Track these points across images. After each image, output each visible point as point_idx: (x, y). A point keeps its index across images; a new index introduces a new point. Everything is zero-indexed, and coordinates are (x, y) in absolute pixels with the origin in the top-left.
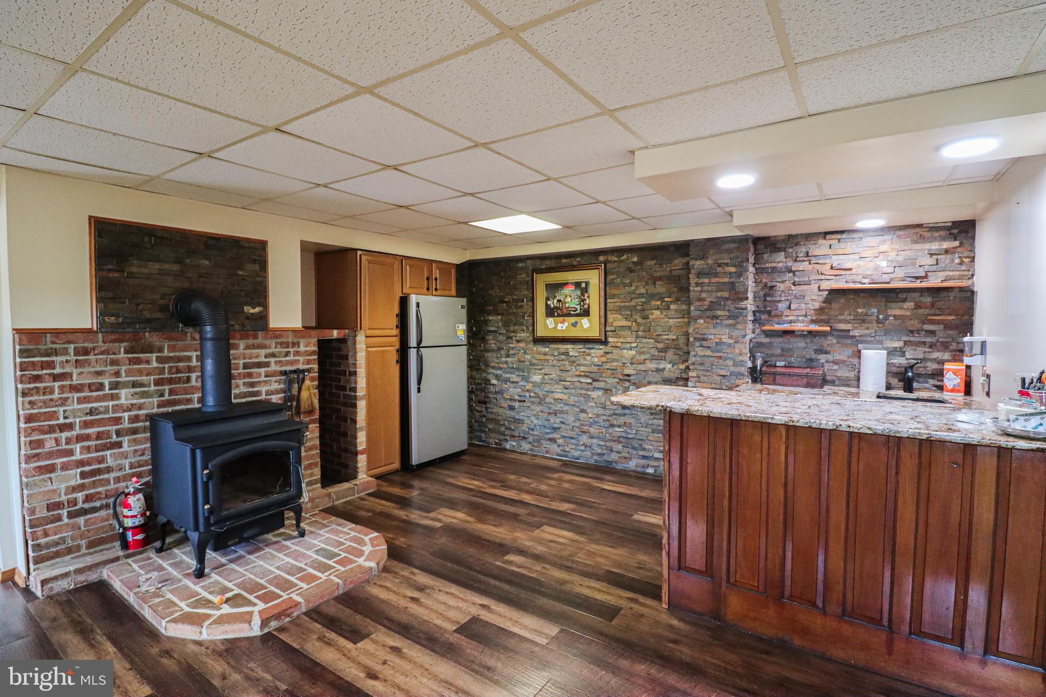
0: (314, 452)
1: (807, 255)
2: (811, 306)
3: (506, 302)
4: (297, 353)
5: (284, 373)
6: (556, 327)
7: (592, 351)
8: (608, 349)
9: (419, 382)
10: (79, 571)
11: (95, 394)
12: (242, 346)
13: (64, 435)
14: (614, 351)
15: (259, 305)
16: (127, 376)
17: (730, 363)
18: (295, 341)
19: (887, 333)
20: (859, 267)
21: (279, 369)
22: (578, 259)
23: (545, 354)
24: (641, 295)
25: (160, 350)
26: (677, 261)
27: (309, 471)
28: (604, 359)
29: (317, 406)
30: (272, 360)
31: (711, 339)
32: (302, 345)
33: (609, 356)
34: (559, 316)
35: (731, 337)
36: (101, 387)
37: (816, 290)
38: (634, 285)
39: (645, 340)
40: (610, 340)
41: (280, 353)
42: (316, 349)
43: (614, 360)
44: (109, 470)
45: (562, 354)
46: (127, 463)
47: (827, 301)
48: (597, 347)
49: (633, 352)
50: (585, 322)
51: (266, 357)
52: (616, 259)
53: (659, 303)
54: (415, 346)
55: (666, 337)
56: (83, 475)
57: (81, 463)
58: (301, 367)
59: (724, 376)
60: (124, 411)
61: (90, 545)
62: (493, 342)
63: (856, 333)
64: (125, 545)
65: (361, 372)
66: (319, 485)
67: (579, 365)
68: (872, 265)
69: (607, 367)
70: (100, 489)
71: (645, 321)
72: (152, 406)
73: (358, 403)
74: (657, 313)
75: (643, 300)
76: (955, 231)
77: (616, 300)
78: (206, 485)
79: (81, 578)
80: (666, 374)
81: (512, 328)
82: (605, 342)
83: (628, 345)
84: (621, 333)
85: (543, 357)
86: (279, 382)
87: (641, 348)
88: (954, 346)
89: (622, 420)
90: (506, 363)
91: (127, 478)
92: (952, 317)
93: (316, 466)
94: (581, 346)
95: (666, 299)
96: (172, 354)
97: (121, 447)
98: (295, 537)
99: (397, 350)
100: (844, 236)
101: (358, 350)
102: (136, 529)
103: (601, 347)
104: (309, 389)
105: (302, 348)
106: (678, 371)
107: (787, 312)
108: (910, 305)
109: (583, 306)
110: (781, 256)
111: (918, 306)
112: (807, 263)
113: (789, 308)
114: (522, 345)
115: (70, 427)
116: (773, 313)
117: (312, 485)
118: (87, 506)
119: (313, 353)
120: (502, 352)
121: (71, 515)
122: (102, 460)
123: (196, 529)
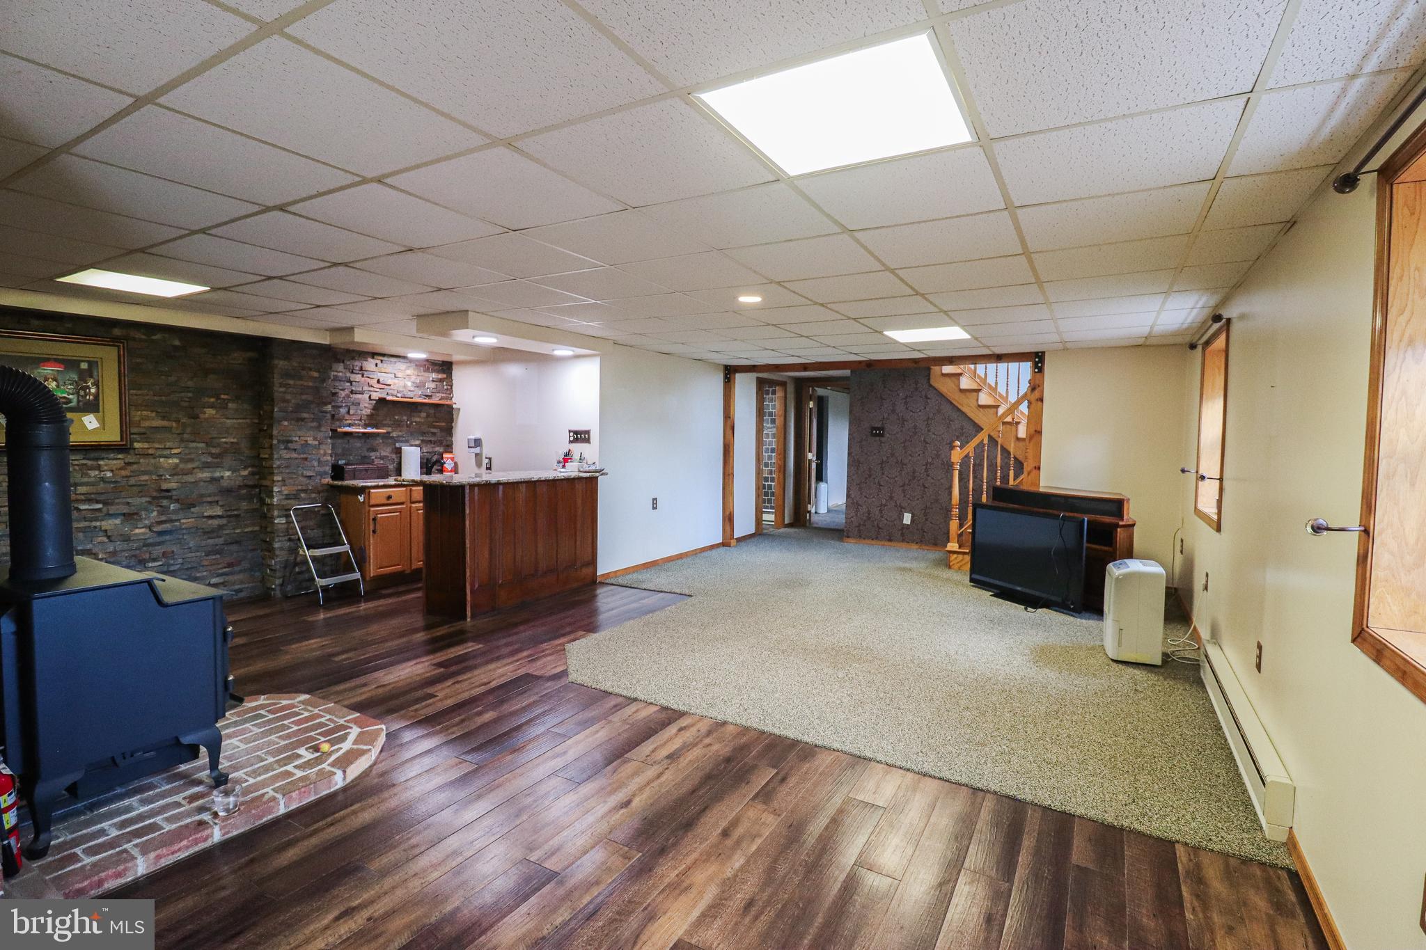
1: (361, 369)
2: (363, 412)
7: (103, 462)
8: (130, 459)
14: (141, 460)
17: (316, 464)
19: (412, 434)
20: (395, 384)
24: (187, 389)
26: (236, 355)
31: (296, 441)
33: (134, 467)
35: (315, 439)
37: (368, 399)
38: (175, 375)
39: (194, 445)
40: (137, 444)
43: (142, 473)
47: (375, 408)
48: (112, 455)
49: (175, 460)
50: (90, 420)
52: (145, 337)
53: (212, 400)
55: (224, 440)
59: (310, 477)
63: (394, 434)
68: (402, 384)
69: (130, 483)
71: (192, 421)
74: (210, 412)
75: (190, 395)
76: (445, 368)
77: (144, 392)
80: (225, 484)
82: (127, 449)
83: (167, 452)
84: (154, 437)
87: (186, 454)
88: (444, 443)
89: (158, 551)
92: (443, 424)
94: (81, 457)
95: (222, 396)
100: (385, 359)
103: (120, 456)
106: (240, 479)
107: (347, 417)
108: (423, 415)
110: (341, 367)
111: (428, 416)
112: (360, 376)
113: (348, 413)
116: (336, 416)
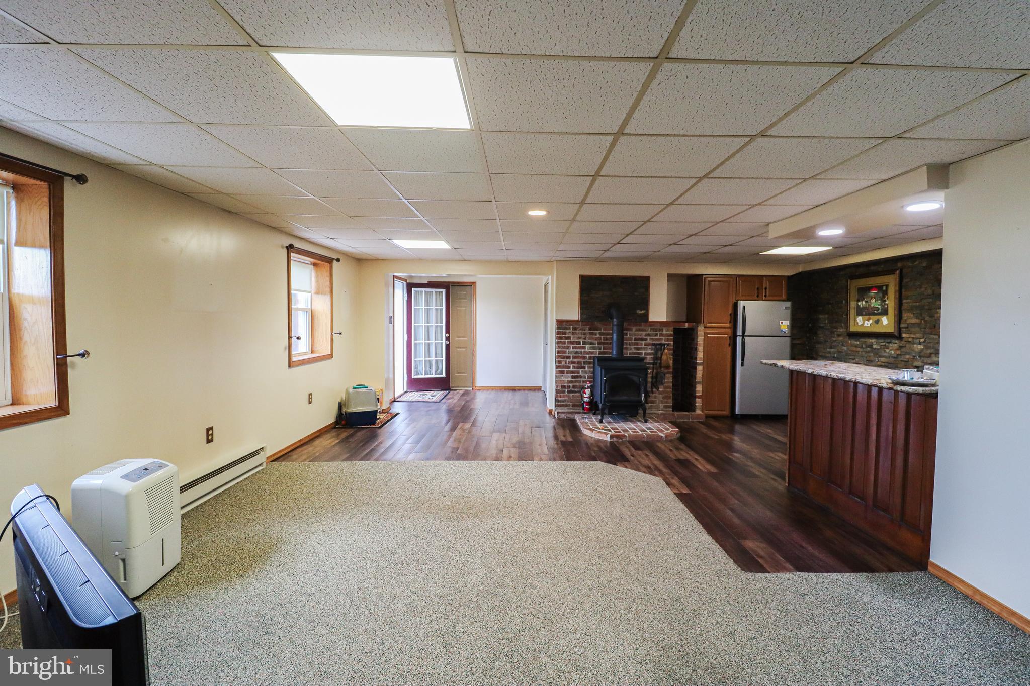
0: (669, 390)
3: (831, 304)
4: (661, 335)
5: (654, 345)
6: (863, 324)
7: (891, 345)
8: (902, 343)
9: (743, 359)
10: (568, 412)
11: (578, 346)
12: (634, 329)
13: (568, 360)
14: (907, 345)
15: (644, 310)
16: (589, 340)
18: (661, 328)
21: (651, 342)
22: (882, 266)
23: (856, 346)
25: (601, 330)
27: (666, 400)
28: (899, 352)
29: (671, 365)
30: (649, 338)
32: (664, 330)
33: (903, 350)
34: (865, 315)
36: (579, 343)
38: (923, 287)
40: (904, 335)
41: (653, 334)
42: (672, 333)
43: (906, 353)
44: (580, 377)
45: (868, 347)
46: (587, 375)
48: (893, 341)
49: (922, 347)
50: (885, 320)
51: (645, 336)
52: (911, 264)
54: (741, 335)
56: (573, 377)
57: (572, 372)
58: (663, 342)
60: (587, 354)
61: (574, 406)
62: (821, 335)
64: (584, 409)
65: (700, 348)
66: (671, 409)
67: (880, 356)
69: (902, 359)
70: (577, 384)
71: (930, 318)
72: (597, 353)
73: (697, 367)
77: (909, 300)
78: (605, 384)
79: (568, 415)
81: (834, 325)
82: (900, 338)
83: (918, 341)
84: (913, 330)
85: (854, 349)
86: (652, 349)
87: (928, 343)
90: (830, 353)
91: (585, 382)
93: (670, 398)
94: (882, 341)
96: (604, 332)
97: (585, 369)
98: (642, 422)
99: (730, 337)
101: (698, 335)
102: (588, 403)
103: (896, 342)
104: (666, 355)
105: (664, 332)
109: (884, 306)
114: (841, 338)
115: (569, 357)
117: (666, 408)
118: (573, 389)
119: (671, 335)
120: (828, 344)
121: (569, 392)
122: (578, 373)
123: (601, 403)
